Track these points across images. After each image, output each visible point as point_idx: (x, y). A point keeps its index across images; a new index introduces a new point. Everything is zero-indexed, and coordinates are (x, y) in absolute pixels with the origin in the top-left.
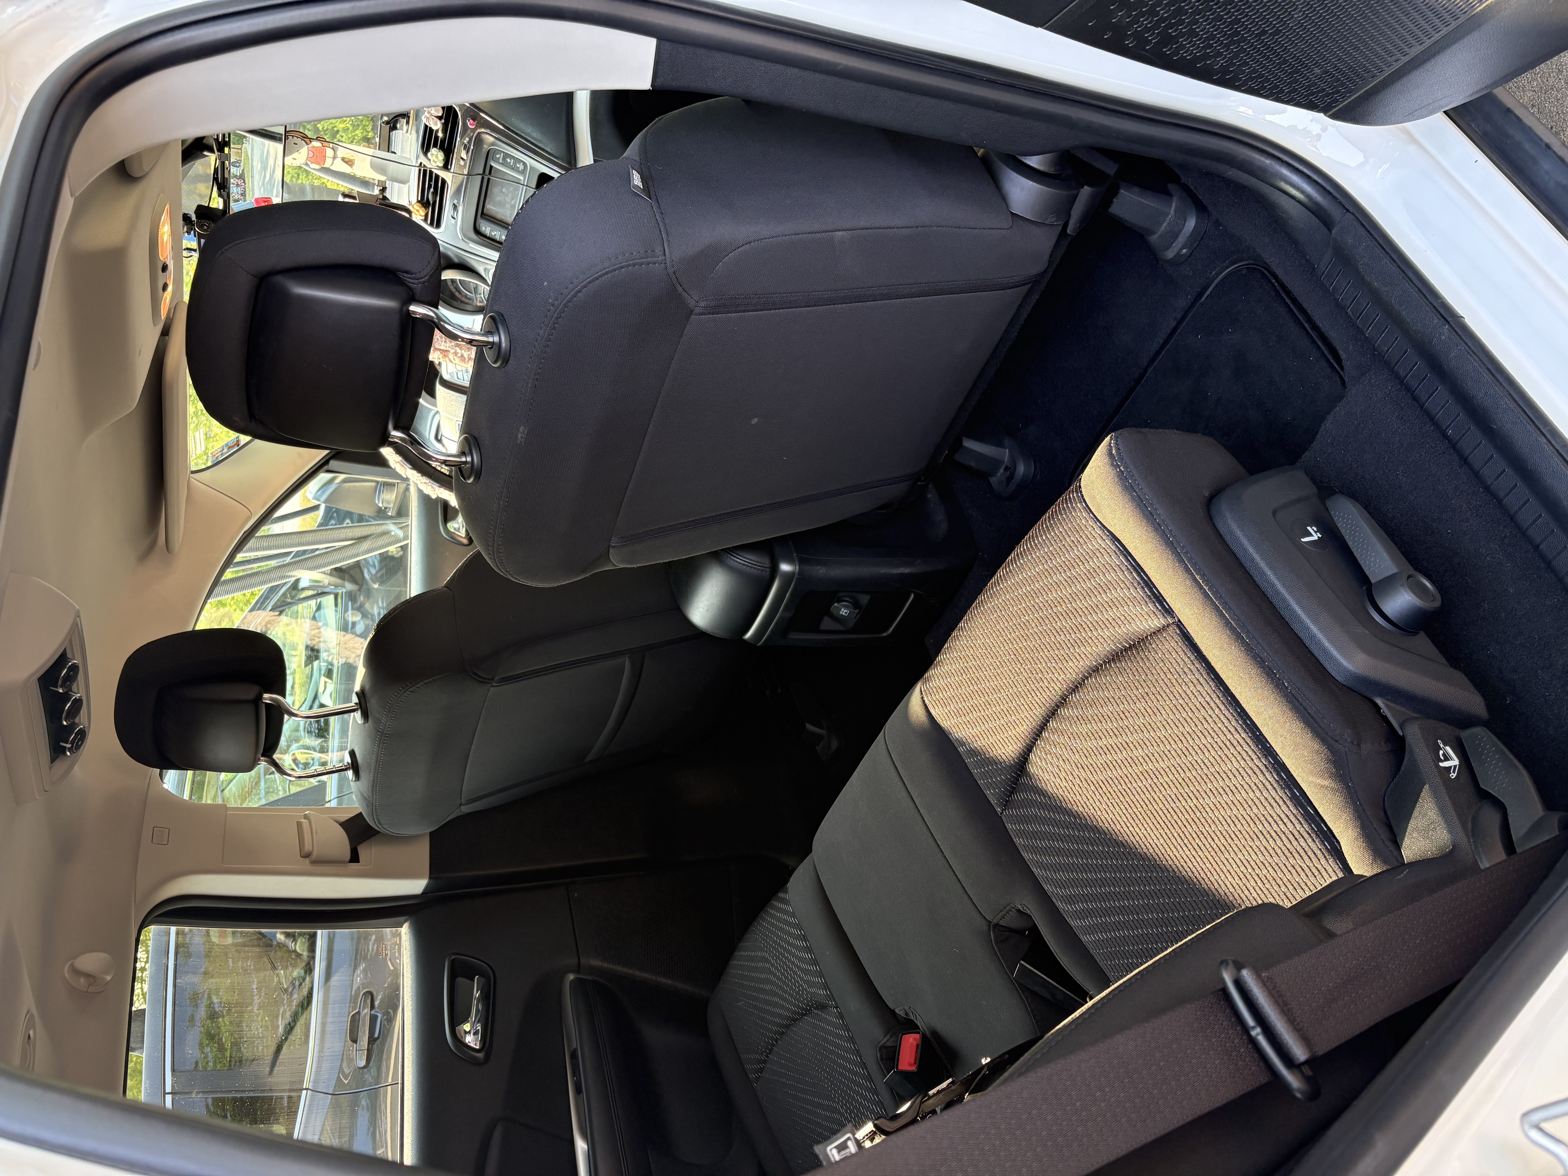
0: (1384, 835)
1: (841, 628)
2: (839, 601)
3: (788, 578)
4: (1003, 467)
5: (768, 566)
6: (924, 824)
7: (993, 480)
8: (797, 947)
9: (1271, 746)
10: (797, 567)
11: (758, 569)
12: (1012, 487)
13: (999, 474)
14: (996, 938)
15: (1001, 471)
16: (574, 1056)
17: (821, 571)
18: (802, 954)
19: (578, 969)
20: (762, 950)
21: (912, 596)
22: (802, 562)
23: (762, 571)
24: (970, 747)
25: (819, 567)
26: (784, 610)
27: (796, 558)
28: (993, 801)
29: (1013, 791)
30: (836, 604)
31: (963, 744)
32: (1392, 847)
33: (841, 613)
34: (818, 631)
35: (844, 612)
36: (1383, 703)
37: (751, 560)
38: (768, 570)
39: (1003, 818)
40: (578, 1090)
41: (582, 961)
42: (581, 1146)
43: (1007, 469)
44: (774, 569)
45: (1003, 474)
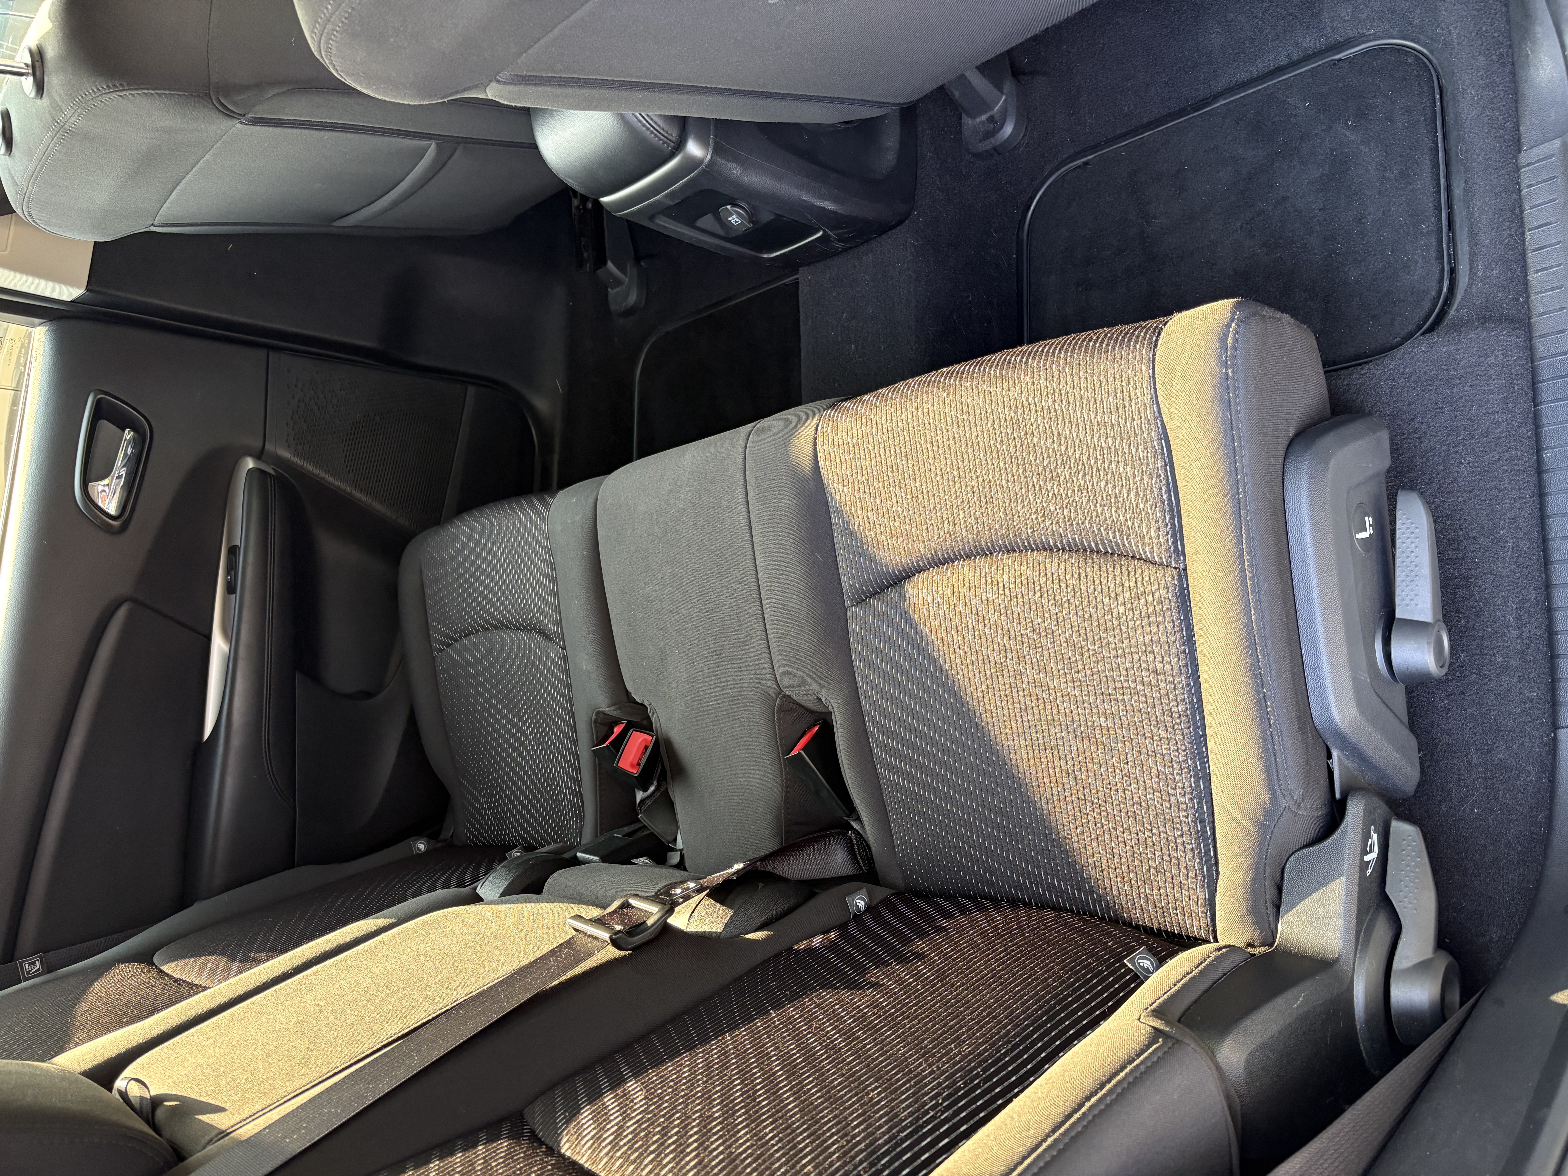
0: (1270, 893)
1: (721, 232)
2: (734, 205)
3: (691, 164)
4: (988, 115)
5: (674, 139)
6: (753, 562)
7: (968, 122)
8: (539, 569)
9: (1207, 751)
10: (709, 157)
11: (660, 139)
12: (987, 145)
13: (978, 120)
14: (780, 706)
15: (984, 117)
16: (233, 551)
17: (734, 170)
18: (543, 580)
19: (259, 456)
20: (494, 543)
21: (820, 234)
22: (718, 150)
23: (664, 143)
24: (848, 525)
25: (734, 165)
26: (666, 196)
27: (711, 142)
28: (846, 591)
29: (874, 594)
30: (729, 207)
31: (841, 516)
32: (1271, 910)
33: (730, 219)
34: (692, 225)
35: (734, 219)
36: (1338, 756)
37: (656, 123)
38: (672, 144)
39: (849, 614)
40: (230, 589)
41: (267, 446)
42: (219, 646)
43: (991, 119)
44: (680, 146)
45: (983, 122)
